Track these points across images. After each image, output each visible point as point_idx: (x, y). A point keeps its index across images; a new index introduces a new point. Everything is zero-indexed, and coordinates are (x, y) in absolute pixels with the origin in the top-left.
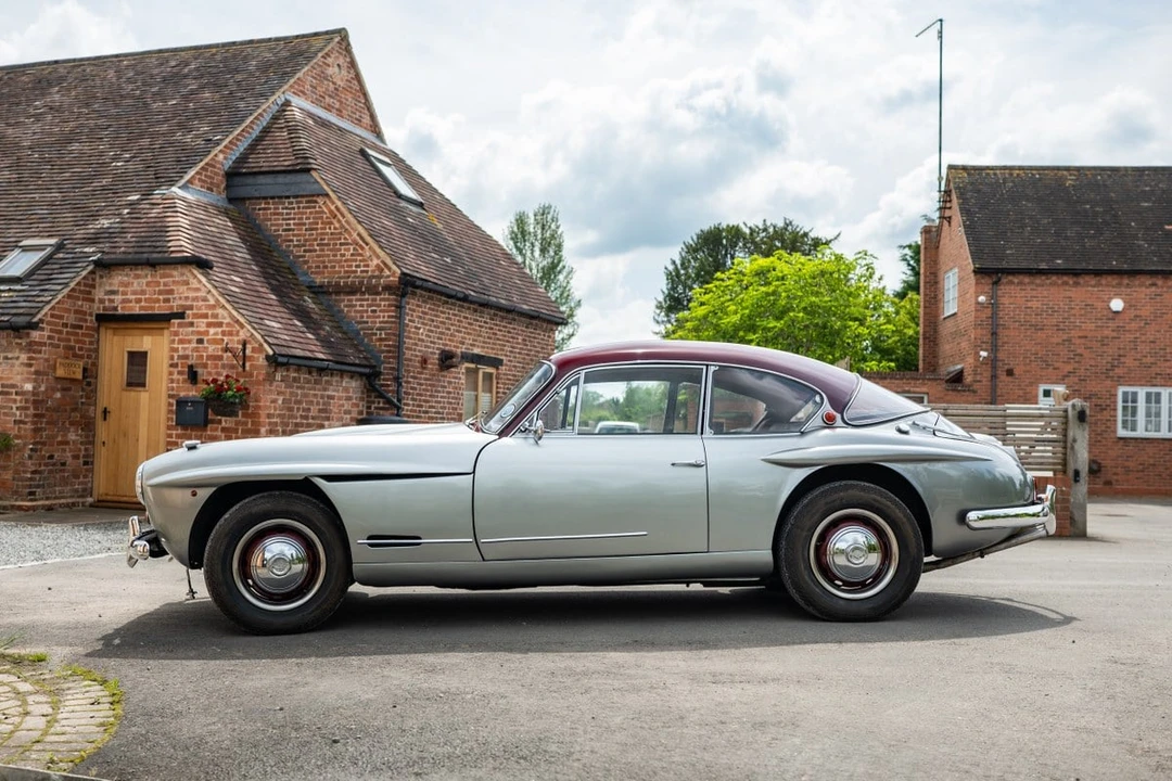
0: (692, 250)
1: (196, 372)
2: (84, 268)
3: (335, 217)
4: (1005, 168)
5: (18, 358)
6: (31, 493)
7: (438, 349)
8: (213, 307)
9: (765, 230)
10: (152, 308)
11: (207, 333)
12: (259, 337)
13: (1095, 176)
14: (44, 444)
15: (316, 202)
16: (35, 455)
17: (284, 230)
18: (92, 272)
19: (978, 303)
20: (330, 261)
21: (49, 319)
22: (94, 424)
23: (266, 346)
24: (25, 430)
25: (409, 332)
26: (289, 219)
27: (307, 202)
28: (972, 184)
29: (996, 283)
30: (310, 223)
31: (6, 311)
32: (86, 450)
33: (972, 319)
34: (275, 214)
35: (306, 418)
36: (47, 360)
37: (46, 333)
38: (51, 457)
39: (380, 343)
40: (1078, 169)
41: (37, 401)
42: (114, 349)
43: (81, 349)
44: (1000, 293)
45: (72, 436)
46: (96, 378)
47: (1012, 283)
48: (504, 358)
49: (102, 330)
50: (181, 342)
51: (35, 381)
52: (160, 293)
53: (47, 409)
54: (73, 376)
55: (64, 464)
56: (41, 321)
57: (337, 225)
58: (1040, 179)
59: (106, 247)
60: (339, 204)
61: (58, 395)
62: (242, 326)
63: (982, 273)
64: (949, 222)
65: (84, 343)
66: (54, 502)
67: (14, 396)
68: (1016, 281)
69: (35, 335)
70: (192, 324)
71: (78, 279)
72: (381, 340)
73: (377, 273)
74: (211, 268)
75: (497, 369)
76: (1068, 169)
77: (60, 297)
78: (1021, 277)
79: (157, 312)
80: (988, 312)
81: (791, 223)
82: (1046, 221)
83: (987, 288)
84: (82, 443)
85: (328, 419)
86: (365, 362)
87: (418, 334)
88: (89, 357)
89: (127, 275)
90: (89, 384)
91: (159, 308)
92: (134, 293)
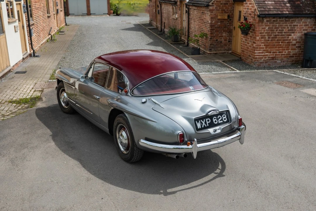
1: (246, 18)
5: (209, 14)
6: (210, 50)
11: (249, 6)
12: (257, 9)
14: (214, 37)
16: (211, 40)
21: (216, 3)
22: (232, 31)
23: (258, 12)
24: (209, 33)
32: (229, 38)
35: (281, 33)
36: (215, 14)
37: (215, 7)
41: (212, 25)
43: (227, 10)
45: (224, 35)
46: (233, 18)
49: (235, 4)
50: (245, 9)
51: (211, 20)
53: (215, 28)
54: (223, 18)
55: (221, 42)
61: (219, 23)
62: (255, 5)
65: (229, 8)
66: (217, 52)
67: (208, 24)
69: (211, 8)
70: (247, 4)
84: (228, 36)
88: (230, 12)
90: (230, 20)
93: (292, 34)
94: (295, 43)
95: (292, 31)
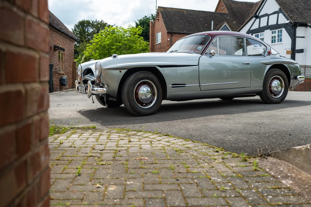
0: (77, 26)
4: (171, 8)
7: (53, 45)
9: (96, 22)
13: (190, 12)
19: (168, 40)
28: (164, 11)
29: (172, 36)
33: (166, 44)
40: (187, 10)
44: (172, 38)
47: (175, 36)
48: (65, 49)
58: (179, 12)
63: (169, 33)
64: (158, 21)
68: (176, 35)
75: (64, 52)
76: (184, 10)
78: (177, 35)
80: (170, 42)
81: (103, 21)
82: (181, 22)
83: (170, 37)
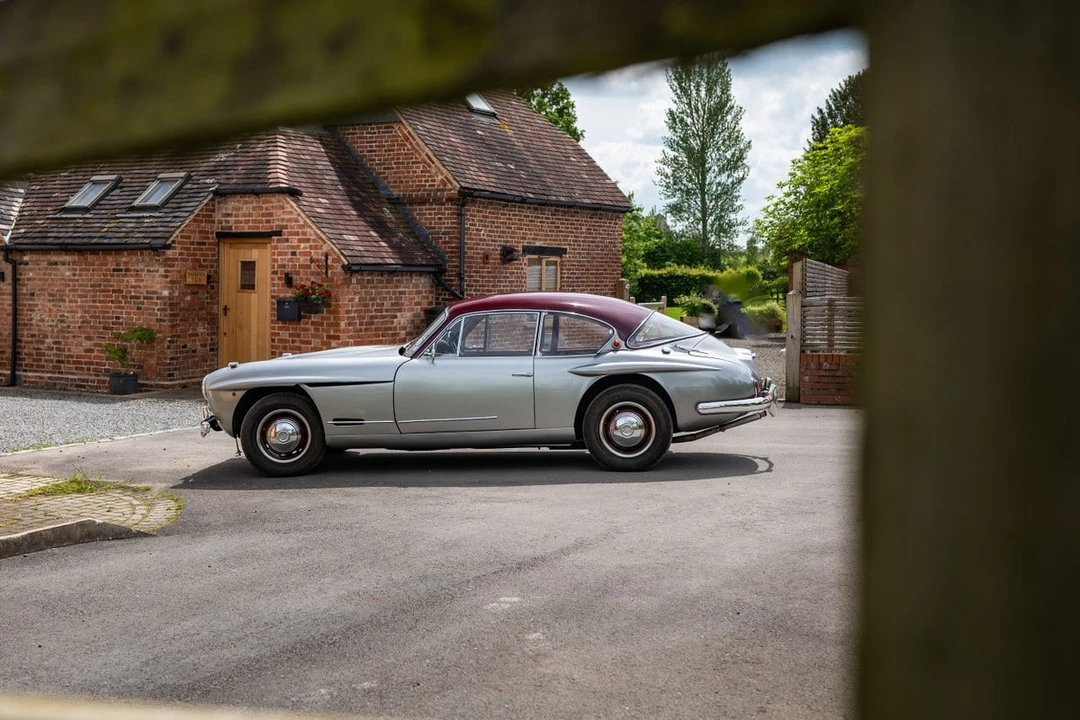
1: (291, 278)
2: (206, 197)
3: (408, 140)
5: (157, 271)
6: (170, 375)
7: (499, 246)
8: (302, 227)
10: (258, 227)
11: (298, 247)
12: (337, 251)
14: (179, 336)
15: (392, 127)
16: (172, 345)
17: (369, 151)
18: (212, 200)
20: (404, 177)
21: (180, 240)
22: (217, 317)
23: (342, 257)
24: (165, 327)
25: (471, 234)
26: (372, 142)
27: (386, 128)
30: (388, 146)
31: (147, 235)
32: (212, 339)
34: (361, 138)
35: (381, 311)
36: (179, 272)
37: (178, 251)
38: (185, 346)
39: (445, 245)
41: (172, 303)
42: (231, 258)
43: (205, 261)
45: (200, 330)
46: (218, 282)
48: (567, 247)
49: (221, 244)
50: (280, 254)
51: (170, 288)
52: (263, 215)
53: (181, 310)
54: (199, 283)
55: (194, 351)
56: (174, 242)
57: (409, 147)
59: (222, 178)
60: (410, 129)
61: (189, 298)
62: (324, 242)
65: (208, 255)
66: (188, 381)
67: (156, 301)
69: (169, 253)
70: (287, 240)
71: (200, 207)
72: (445, 243)
73: (441, 187)
74: (301, 195)
75: (561, 257)
77: (187, 222)
79: (261, 230)
84: (208, 334)
85: (400, 310)
86: (432, 262)
87: (479, 235)
88: (212, 266)
89: (238, 201)
90: (212, 287)
91: (262, 228)
92: (244, 215)
93: (399, 314)
94: (404, 336)
95: (398, 306)
